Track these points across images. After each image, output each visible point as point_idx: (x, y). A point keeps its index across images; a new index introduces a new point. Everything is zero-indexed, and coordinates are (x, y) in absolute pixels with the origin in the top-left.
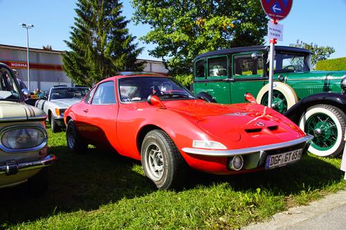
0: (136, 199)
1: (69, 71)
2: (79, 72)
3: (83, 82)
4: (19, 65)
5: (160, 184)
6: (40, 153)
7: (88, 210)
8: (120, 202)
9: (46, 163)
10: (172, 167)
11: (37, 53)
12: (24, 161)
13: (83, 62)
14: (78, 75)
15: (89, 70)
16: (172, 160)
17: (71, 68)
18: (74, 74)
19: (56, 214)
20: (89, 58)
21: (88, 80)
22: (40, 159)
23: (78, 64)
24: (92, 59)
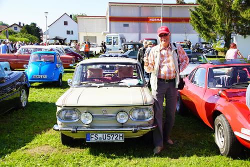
0: (202, 158)
1: (196, 25)
2: (205, 26)
3: (208, 36)
4: (155, 20)
5: (222, 151)
6: (149, 123)
7: (172, 158)
8: (192, 157)
9: (151, 129)
10: (229, 142)
11: (170, 8)
12: (140, 126)
13: (209, 15)
14: (204, 29)
15: (215, 24)
16: (229, 137)
17: (197, 23)
18: (200, 28)
19: (155, 157)
20: (216, 11)
21: (212, 34)
22: (149, 126)
23: (205, 19)
24: (219, 13)
